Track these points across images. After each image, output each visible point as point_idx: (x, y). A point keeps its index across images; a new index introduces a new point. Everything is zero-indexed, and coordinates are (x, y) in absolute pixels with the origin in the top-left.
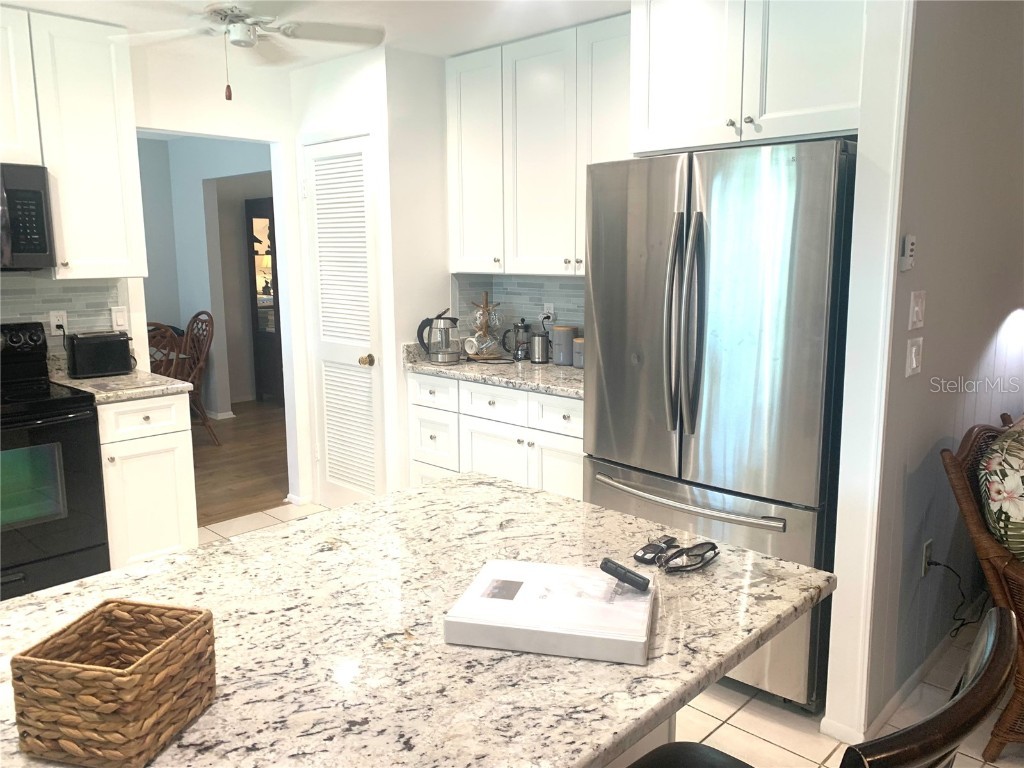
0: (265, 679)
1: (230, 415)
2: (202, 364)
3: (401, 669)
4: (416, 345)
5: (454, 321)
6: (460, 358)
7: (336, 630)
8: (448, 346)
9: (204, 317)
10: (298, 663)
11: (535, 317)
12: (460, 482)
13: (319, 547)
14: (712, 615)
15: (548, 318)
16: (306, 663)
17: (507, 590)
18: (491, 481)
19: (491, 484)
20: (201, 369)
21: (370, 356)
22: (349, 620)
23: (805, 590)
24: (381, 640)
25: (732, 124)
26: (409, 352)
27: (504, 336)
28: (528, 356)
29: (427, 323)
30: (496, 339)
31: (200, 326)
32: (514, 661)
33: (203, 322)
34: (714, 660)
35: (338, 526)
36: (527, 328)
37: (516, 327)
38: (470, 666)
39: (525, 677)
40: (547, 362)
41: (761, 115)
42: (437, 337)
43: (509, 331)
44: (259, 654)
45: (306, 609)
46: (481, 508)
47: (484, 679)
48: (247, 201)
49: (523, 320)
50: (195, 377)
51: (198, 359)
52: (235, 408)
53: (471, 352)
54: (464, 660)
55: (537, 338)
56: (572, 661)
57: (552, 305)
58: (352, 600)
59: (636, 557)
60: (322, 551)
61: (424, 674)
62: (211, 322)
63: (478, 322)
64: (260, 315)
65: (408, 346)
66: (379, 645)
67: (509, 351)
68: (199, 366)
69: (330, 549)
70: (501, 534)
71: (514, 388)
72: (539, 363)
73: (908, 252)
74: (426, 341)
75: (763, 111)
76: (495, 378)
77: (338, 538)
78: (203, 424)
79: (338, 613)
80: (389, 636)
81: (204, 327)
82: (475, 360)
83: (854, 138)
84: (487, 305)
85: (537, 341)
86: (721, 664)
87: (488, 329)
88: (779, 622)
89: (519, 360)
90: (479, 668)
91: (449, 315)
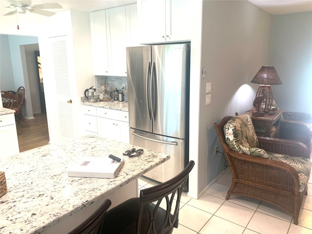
0: (20, 187)
1: (33, 118)
2: (22, 103)
3: (55, 183)
4: (84, 97)
5: (95, 90)
6: (98, 100)
7: (42, 175)
8: (93, 97)
9: (22, 88)
10: (30, 183)
11: (120, 88)
12: (85, 137)
13: (42, 156)
14: (136, 166)
15: (123, 88)
16: (32, 183)
17: (86, 163)
18: (94, 136)
19: (93, 137)
20: (22, 104)
21: (71, 100)
22: (46, 173)
23: (160, 159)
24: (52, 177)
25: (164, 37)
26: (82, 99)
27: (111, 94)
28: (118, 99)
29: (87, 90)
30: (108, 94)
31: (21, 91)
32: (84, 179)
33: (22, 90)
34: (131, 176)
35: (49, 150)
36: (117, 91)
37: (114, 91)
38: (73, 181)
39: (85, 183)
40: (123, 101)
41: (171, 35)
42: (90, 94)
43: (112, 92)
44: (20, 182)
45: (35, 171)
46: (89, 144)
47: (75, 184)
48: (35, 51)
49: (116, 89)
50: (20, 107)
51: (21, 101)
52: (34, 115)
53: (101, 98)
54: (71, 180)
55: (120, 94)
56: (97, 179)
57: (124, 84)
58: (47, 168)
59: (123, 154)
60: (43, 156)
61: (61, 183)
62: (24, 90)
63: (103, 89)
64: (41, 87)
65: (82, 97)
66: (52, 178)
67: (112, 98)
68: (21, 103)
69: (45, 156)
70: (92, 150)
71: (111, 109)
72: (121, 101)
73: (204, 73)
74: (87, 96)
75: (171, 34)
76: (106, 107)
77: (48, 153)
78: (24, 121)
79: (43, 171)
80: (54, 176)
81: (22, 91)
82: (102, 101)
83: (190, 42)
84: (106, 84)
85: (120, 95)
86: (133, 177)
87: (106, 92)
88: (151, 167)
89: (115, 100)
90: (75, 181)
91: (94, 88)
